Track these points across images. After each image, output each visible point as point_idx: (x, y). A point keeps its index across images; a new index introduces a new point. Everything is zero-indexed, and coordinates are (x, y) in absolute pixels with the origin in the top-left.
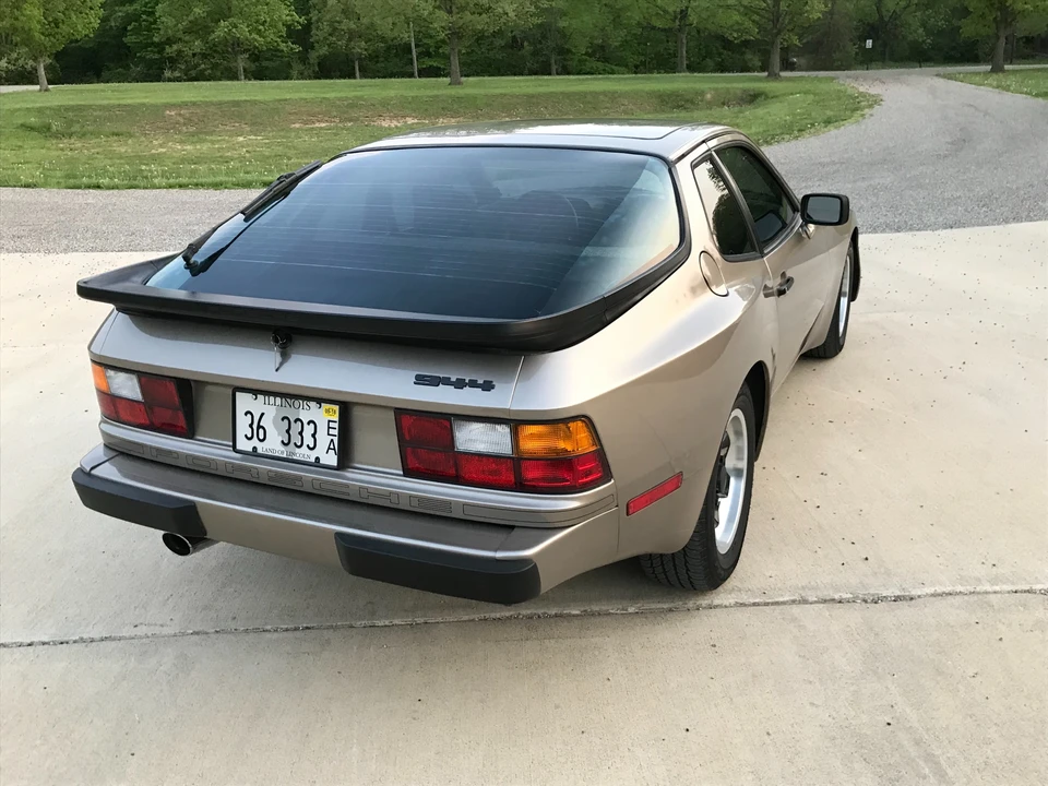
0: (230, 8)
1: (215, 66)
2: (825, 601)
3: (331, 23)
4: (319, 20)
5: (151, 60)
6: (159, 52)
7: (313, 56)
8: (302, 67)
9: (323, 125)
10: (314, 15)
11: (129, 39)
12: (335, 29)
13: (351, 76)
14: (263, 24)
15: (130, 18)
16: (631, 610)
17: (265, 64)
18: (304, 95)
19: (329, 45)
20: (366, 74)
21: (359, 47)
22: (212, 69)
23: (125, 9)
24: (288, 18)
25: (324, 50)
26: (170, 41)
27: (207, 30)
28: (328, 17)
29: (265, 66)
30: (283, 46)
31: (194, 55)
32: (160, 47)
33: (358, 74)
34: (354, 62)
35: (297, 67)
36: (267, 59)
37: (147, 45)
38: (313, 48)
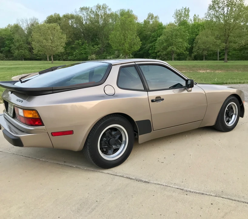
0: (173, 44)
1: (168, 57)
2: (127, 178)
3: (198, 47)
4: (196, 46)
5: (154, 56)
6: (156, 54)
7: (193, 55)
8: (189, 58)
9: (184, 71)
10: (194, 45)
11: (150, 52)
12: (199, 48)
13: (202, 60)
14: (180, 47)
15: (150, 47)
16: (85, 169)
17: (181, 57)
18: (182, 64)
19: (197, 52)
20: (206, 59)
21: (205, 53)
22: (167, 58)
23: (150, 44)
24: (187, 46)
25: (195, 54)
26: (158, 52)
27: (167, 49)
28: (198, 45)
29: (180, 57)
30: (184, 52)
31: (164, 55)
32: (156, 53)
33: (204, 60)
34: (203, 57)
35: (188, 57)
36: (181, 56)
37: (154, 53)
38: (193, 53)
